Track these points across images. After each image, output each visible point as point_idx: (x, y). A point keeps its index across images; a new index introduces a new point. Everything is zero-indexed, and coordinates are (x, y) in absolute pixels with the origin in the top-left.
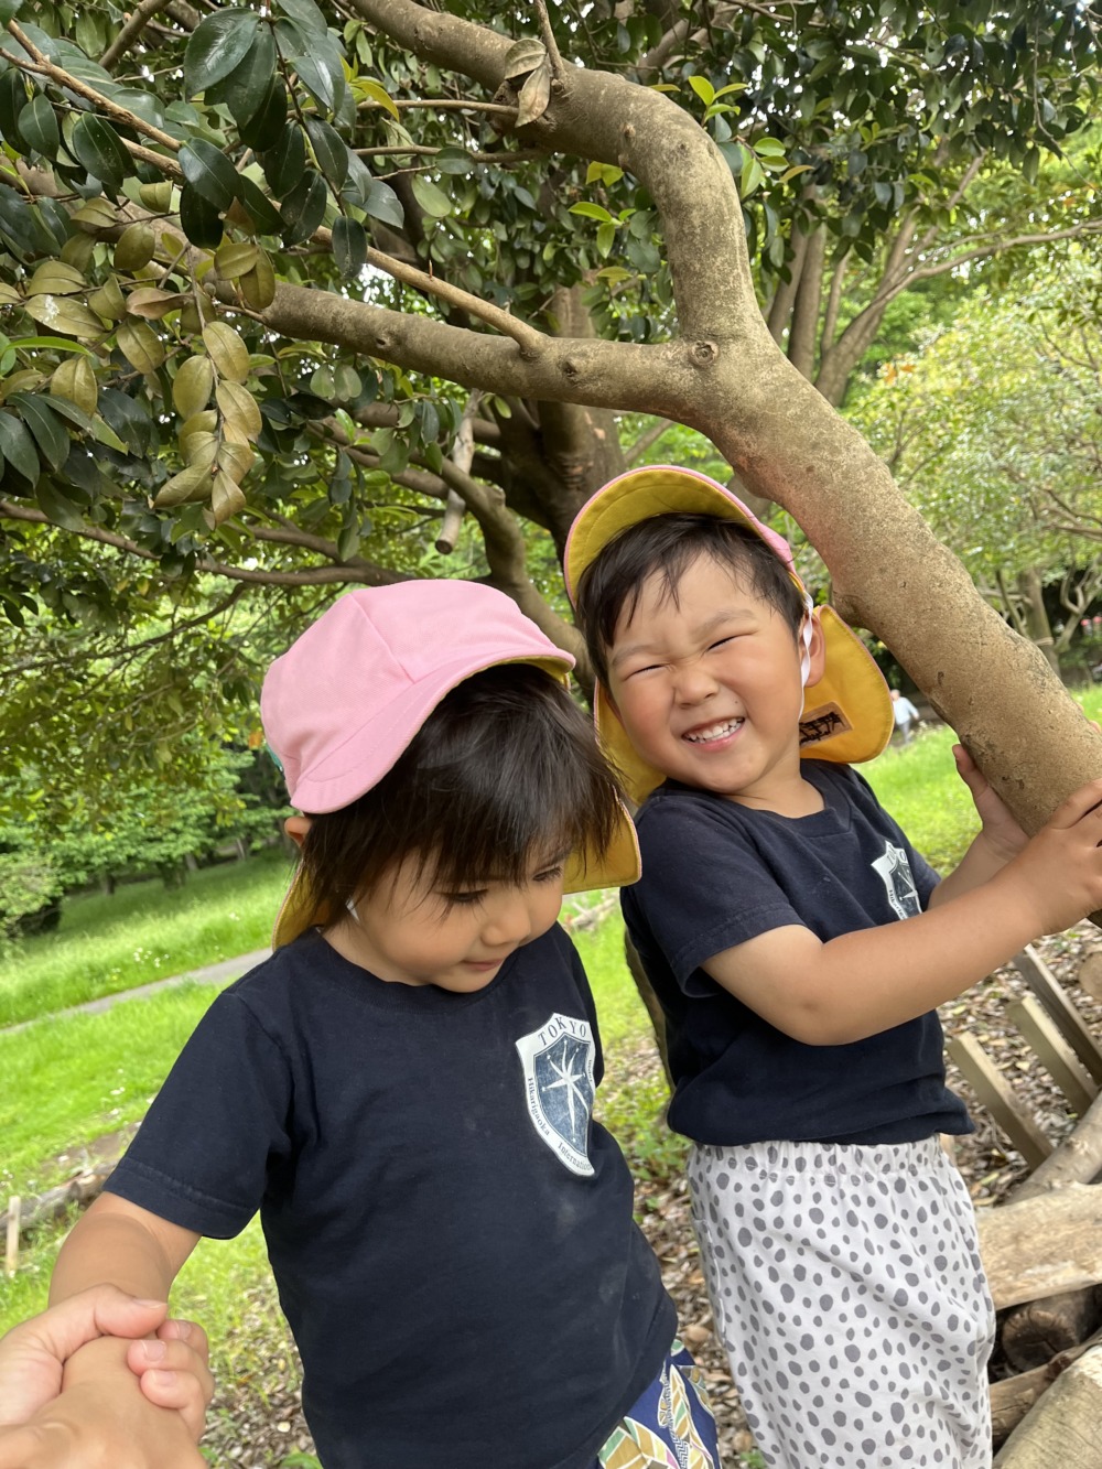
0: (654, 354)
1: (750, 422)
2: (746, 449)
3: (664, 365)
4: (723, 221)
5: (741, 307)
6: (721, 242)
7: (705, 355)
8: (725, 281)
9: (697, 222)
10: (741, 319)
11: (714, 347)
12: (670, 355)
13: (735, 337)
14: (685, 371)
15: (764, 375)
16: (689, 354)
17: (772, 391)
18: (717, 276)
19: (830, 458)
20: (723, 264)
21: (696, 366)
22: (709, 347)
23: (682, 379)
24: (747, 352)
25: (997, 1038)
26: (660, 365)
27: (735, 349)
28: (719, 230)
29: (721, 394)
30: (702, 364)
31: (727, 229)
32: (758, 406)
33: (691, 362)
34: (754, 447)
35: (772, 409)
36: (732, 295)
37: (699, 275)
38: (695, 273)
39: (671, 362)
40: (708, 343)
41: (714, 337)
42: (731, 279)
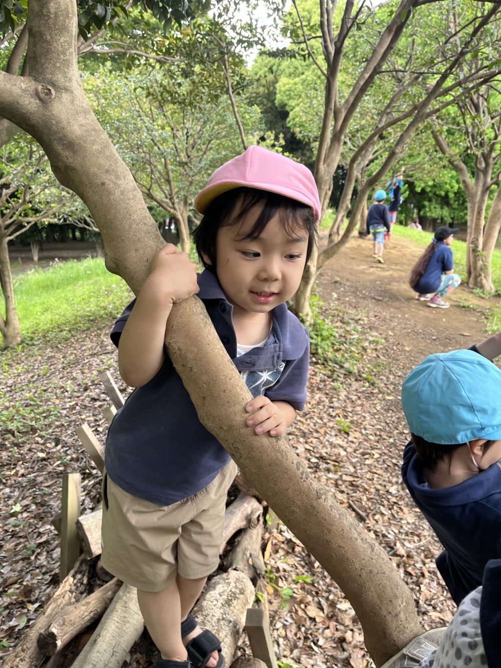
0: (12, 81)
1: (71, 145)
2: (65, 159)
3: (19, 91)
4: (68, 17)
5: (71, 73)
6: (65, 29)
7: (47, 94)
8: (64, 54)
9: (52, 10)
10: (70, 80)
11: (53, 91)
12: (23, 86)
13: (66, 90)
14: (32, 100)
15: (81, 119)
16: (36, 90)
17: (85, 131)
18: (60, 49)
19: (115, 181)
20: (64, 42)
21: (40, 99)
22: (49, 90)
23: (30, 104)
24: (72, 102)
25: (89, 416)
26: (16, 90)
27: (65, 97)
28: (65, 21)
29: (54, 122)
30: (44, 99)
31: (69, 22)
32: (76, 137)
33: (37, 94)
34: (71, 160)
35: (85, 142)
36: (67, 63)
37: (49, 43)
38: (46, 41)
39: (24, 91)
40: (50, 88)
41: (53, 85)
42: (68, 54)
